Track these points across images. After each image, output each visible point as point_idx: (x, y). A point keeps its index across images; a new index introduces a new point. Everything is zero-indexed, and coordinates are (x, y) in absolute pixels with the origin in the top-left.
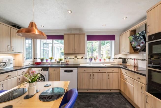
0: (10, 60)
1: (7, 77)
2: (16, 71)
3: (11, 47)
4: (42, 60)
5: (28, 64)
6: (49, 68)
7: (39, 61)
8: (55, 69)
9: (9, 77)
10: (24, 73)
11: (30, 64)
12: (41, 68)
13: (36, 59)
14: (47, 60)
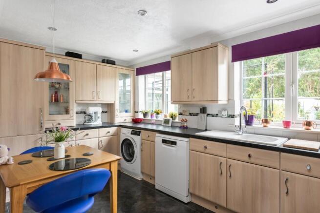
0: (97, 112)
1: (84, 136)
2: (97, 129)
3: (97, 93)
4: (145, 114)
5: (123, 121)
6: (142, 131)
7: (141, 116)
8: (150, 135)
9: (87, 137)
10: (108, 134)
11: (125, 121)
12: (131, 130)
13: (137, 112)
14: (152, 116)
